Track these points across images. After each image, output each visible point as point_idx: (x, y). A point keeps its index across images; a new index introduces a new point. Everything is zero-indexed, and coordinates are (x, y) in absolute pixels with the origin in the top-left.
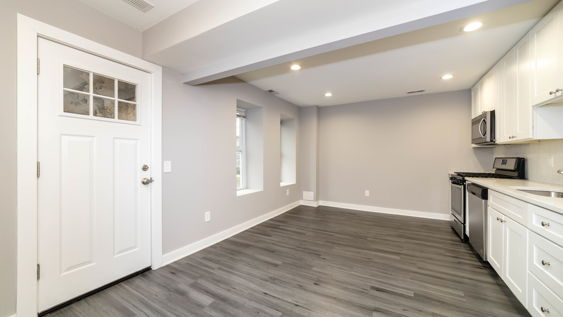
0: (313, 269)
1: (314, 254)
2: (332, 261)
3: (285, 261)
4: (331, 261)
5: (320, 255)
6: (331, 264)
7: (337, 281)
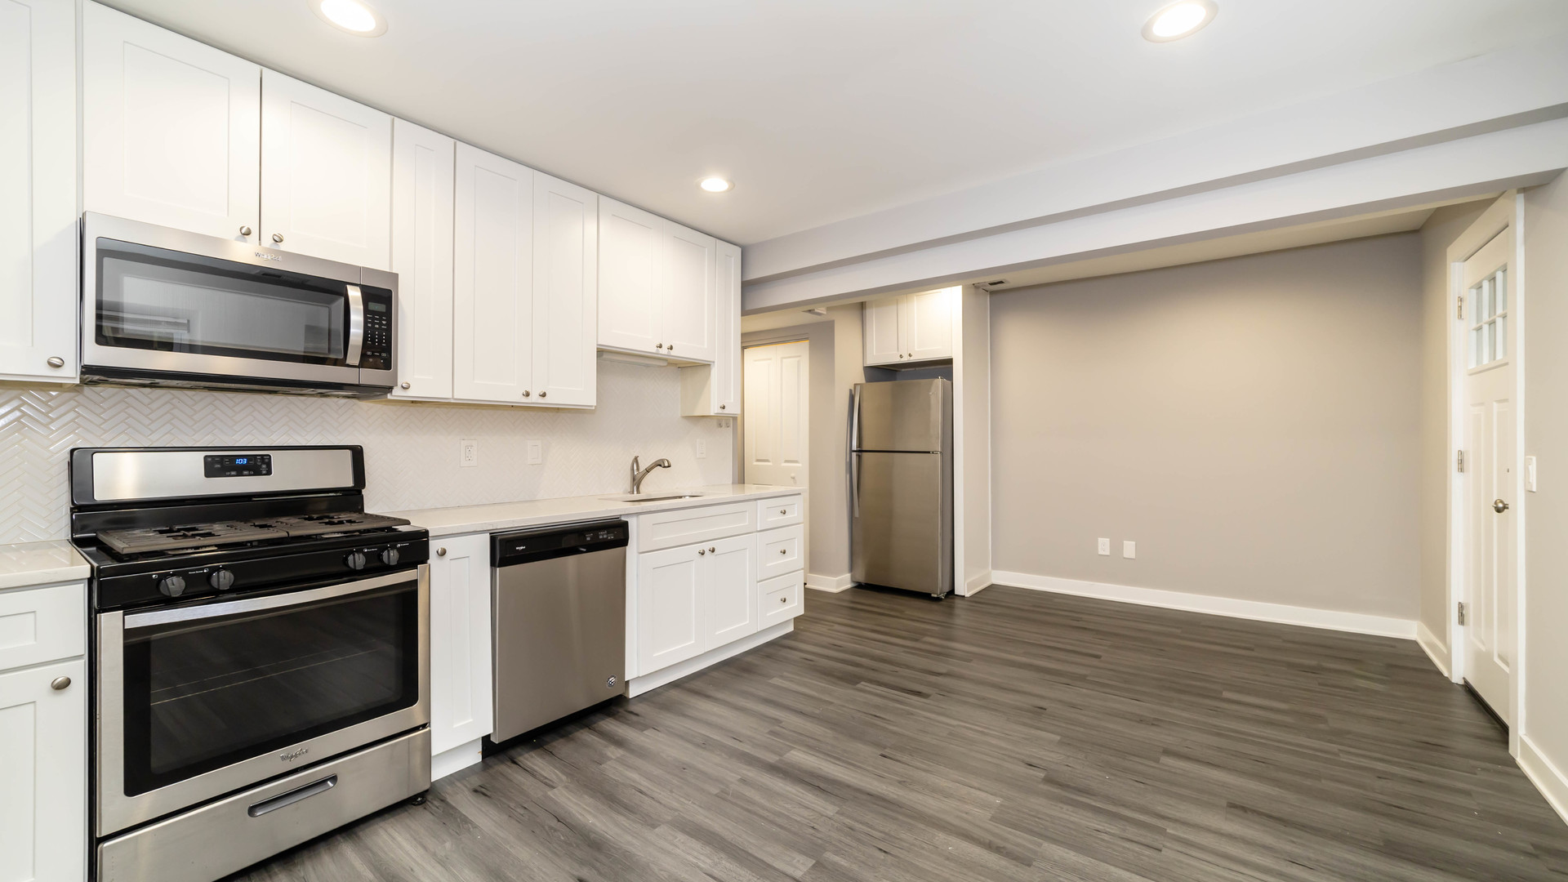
0: (1058, 738)
1: (1068, 786)
2: (1006, 758)
3: (1154, 764)
4: (1009, 756)
5: (1048, 780)
6: (1009, 747)
7: (996, 710)
